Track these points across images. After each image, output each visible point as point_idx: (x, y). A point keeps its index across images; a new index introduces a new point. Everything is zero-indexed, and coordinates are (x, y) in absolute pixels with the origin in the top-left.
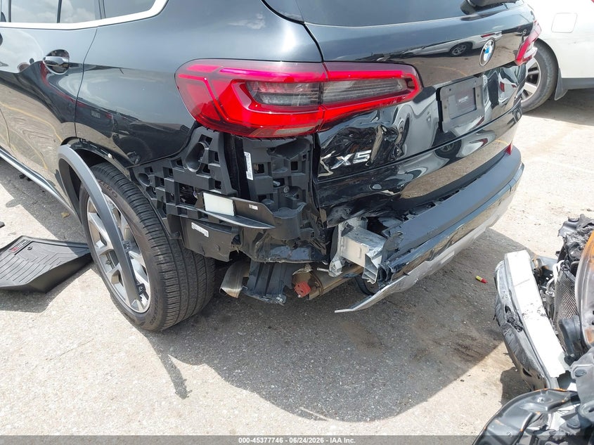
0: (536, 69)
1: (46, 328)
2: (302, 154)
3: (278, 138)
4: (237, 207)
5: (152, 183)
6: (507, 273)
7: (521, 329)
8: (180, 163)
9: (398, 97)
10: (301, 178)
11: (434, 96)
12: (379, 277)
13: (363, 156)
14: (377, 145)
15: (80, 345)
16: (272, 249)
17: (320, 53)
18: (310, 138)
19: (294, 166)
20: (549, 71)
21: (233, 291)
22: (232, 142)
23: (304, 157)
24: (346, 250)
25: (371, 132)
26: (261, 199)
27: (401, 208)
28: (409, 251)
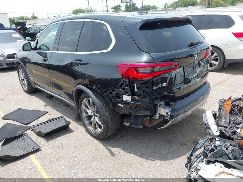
0: (217, 56)
1: (68, 140)
2: (149, 84)
3: (143, 80)
4: (132, 98)
5: (108, 94)
6: (206, 116)
7: (210, 129)
8: (117, 88)
9: (172, 69)
10: (149, 90)
11: (182, 68)
12: (170, 118)
13: (164, 85)
14: (168, 82)
15: (80, 144)
16: (139, 111)
17: (154, 60)
18: (151, 80)
19: (147, 87)
20: (221, 57)
21: (128, 124)
22: (131, 82)
23: (150, 85)
24: (160, 111)
25: (166, 78)
26: (138, 96)
27: (175, 99)
28: (178, 110)
